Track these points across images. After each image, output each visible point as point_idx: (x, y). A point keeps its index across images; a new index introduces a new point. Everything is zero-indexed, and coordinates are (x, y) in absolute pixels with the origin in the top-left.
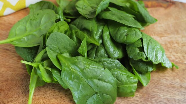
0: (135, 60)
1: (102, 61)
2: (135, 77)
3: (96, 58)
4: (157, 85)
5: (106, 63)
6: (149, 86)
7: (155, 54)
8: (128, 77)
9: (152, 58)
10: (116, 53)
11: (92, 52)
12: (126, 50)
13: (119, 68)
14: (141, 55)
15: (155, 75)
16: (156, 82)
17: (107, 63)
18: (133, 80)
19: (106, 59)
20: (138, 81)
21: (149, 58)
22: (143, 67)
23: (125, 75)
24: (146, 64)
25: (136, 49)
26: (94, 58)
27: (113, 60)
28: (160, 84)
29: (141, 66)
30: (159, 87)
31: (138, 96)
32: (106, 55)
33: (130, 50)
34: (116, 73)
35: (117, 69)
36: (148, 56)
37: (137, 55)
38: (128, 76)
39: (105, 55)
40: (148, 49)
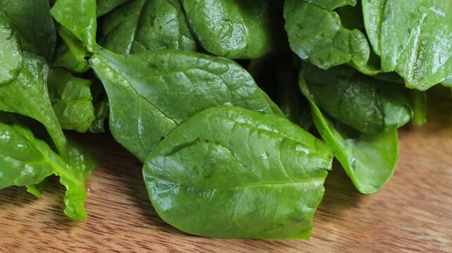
0: (321, 67)
1: (166, 65)
2: (317, 148)
3: (140, 51)
4: (426, 193)
5: (184, 77)
6: (389, 195)
7: (420, 45)
8: (284, 144)
9: (402, 60)
10: (234, 32)
11: (121, 24)
12: (284, 21)
13: (244, 103)
14: (350, 46)
15: (421, 146)
16: (423, 180)
17: (187, 75)
18: (306, 160)
19: (184, 59)
20: (330, 167)
21: (388, 58)
22: (362, 105)
23: (271, 134)
24: (378, 92)
25: (329, 15)
26: (128, 52)
27: (216, 65)
28: (441, 188)
29: (351, 99)
30: (438, 201)
31: (332, 237)
32: (186, 40)
33: (299, 22)
34: (231, 124)
35: (235, 105)
36: (380, 49)
37: (328, 45)
38: (285, 140)
39: (180, 41)
40: (383, 19)
